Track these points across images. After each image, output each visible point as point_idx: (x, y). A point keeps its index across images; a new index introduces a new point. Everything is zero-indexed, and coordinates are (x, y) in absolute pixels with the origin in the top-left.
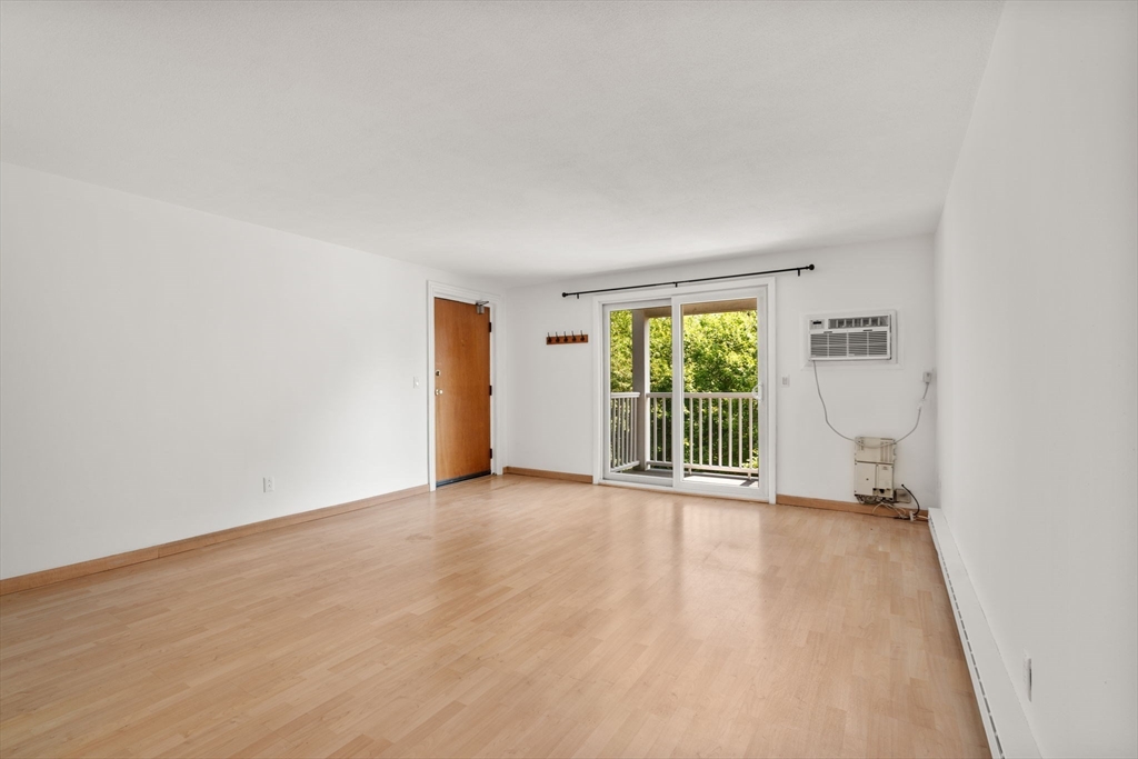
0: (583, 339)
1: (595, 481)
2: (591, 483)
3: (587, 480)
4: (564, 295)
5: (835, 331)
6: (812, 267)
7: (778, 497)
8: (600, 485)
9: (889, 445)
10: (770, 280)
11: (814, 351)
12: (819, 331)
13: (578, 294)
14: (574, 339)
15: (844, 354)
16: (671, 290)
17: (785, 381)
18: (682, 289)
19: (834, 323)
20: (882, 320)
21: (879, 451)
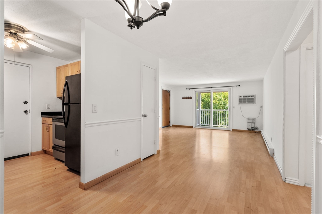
0: (191, 98)
1: (193, 127)
3: (192, 127)
4: (187, 89)
5: (244, 98)
6: (239, 86)
7: (232, 129)
8: (195, 128)
9: (254, 119)
10: (231, 88)
11: (240, 102)
12: (241, 98)
13: (190, 89)
14: (189, 98)
15: (246, 102)
16: (211, 89)
17: (234, 107)
18: (212, 89)
19: (244, 96)
20: (253, 96)
21: (252, 121)
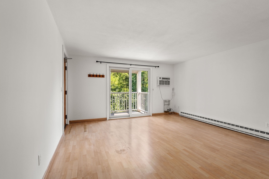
0: (103, 76)
1: (108, 119)
2: (106, 120)
3: (105, 119)
4: (97, 62)
5: (163, 80)
6: (158, 67)
7: (152, 114)
8: (109, 120)
10: (151, 68)
11: (160, 84)
12: (161, 80)
13: (101, 62)
14: (100, 76)
15: (164, 85)
17: (153, 90)
19: (163, 78)
20: (169, 79)
21: (168, 102)
